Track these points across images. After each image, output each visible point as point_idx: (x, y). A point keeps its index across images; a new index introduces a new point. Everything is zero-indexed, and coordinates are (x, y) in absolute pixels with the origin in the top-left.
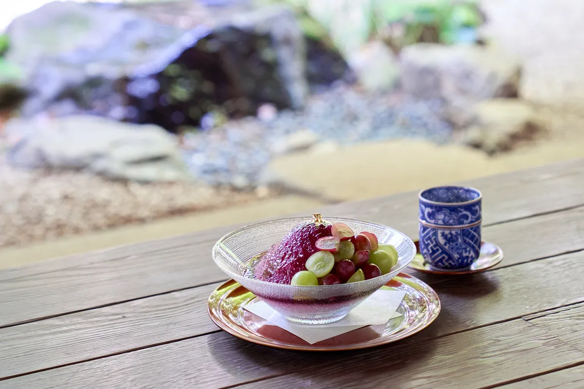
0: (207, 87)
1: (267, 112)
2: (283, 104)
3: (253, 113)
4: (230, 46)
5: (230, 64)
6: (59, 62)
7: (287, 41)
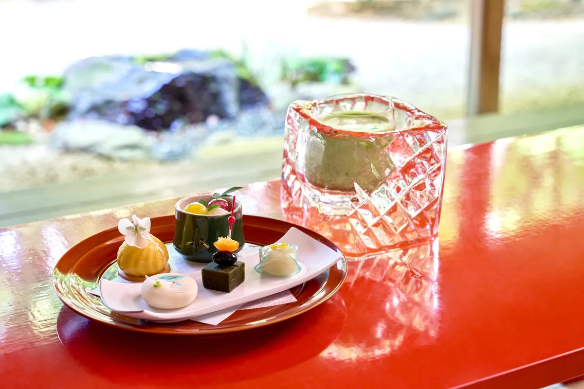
0: (177, 106)
1: (213, 121)
2: (223, 116)
3: (204, 120)
4: (191, 83)
5: (191, 93)
6: (91, 90)
7: (226, 80)
